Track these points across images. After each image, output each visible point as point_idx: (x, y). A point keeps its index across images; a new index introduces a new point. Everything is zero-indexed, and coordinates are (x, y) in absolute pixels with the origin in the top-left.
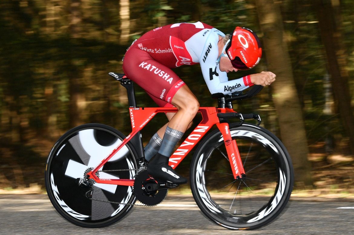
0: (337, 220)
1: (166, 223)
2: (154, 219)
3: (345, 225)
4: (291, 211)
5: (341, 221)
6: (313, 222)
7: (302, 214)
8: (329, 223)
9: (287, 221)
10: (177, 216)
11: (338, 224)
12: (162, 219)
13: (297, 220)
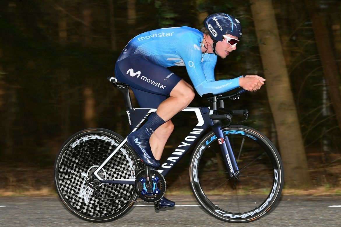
0: (327, 218)
1: (163, 224)
2: (152, 219)
3: (334, 223)
4: (284, 210)
5: (330, 220)
6: (303, 221)
7: (294, 213)
8: (319, 222)
9: (279, 220)
10: (174, 216)
11: (328, 222)
12: (160, 219)
13: (288, 219)
